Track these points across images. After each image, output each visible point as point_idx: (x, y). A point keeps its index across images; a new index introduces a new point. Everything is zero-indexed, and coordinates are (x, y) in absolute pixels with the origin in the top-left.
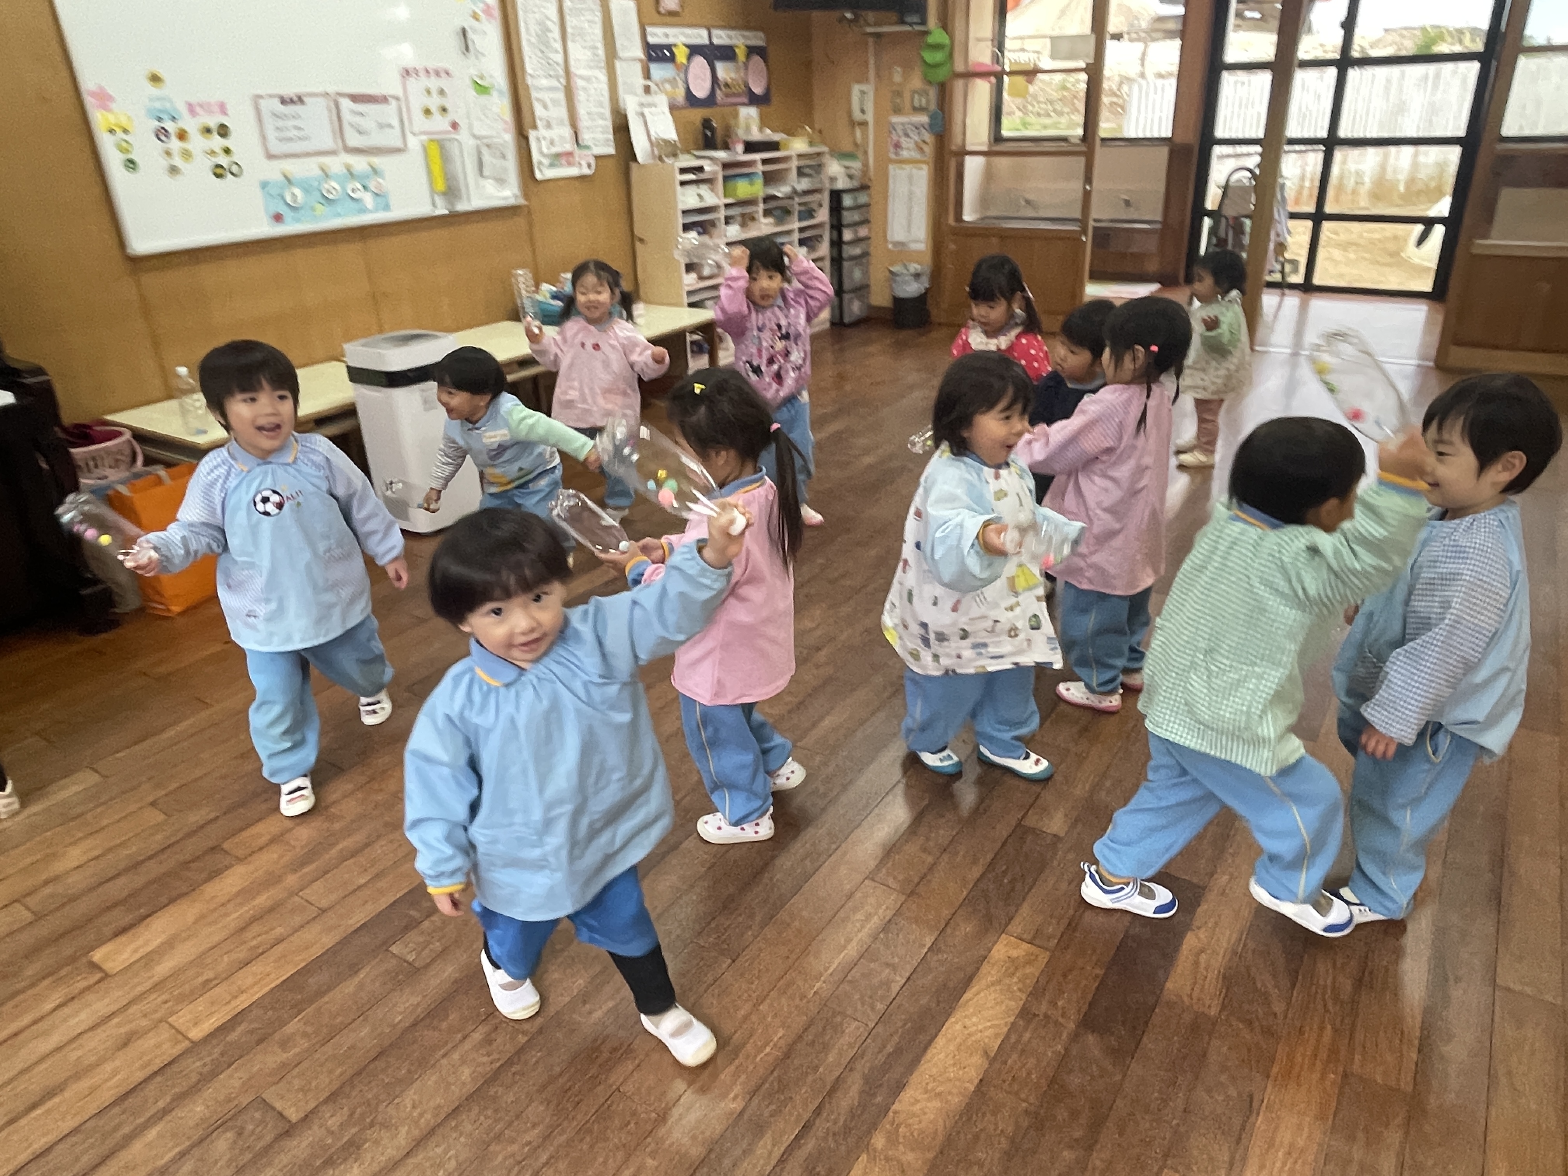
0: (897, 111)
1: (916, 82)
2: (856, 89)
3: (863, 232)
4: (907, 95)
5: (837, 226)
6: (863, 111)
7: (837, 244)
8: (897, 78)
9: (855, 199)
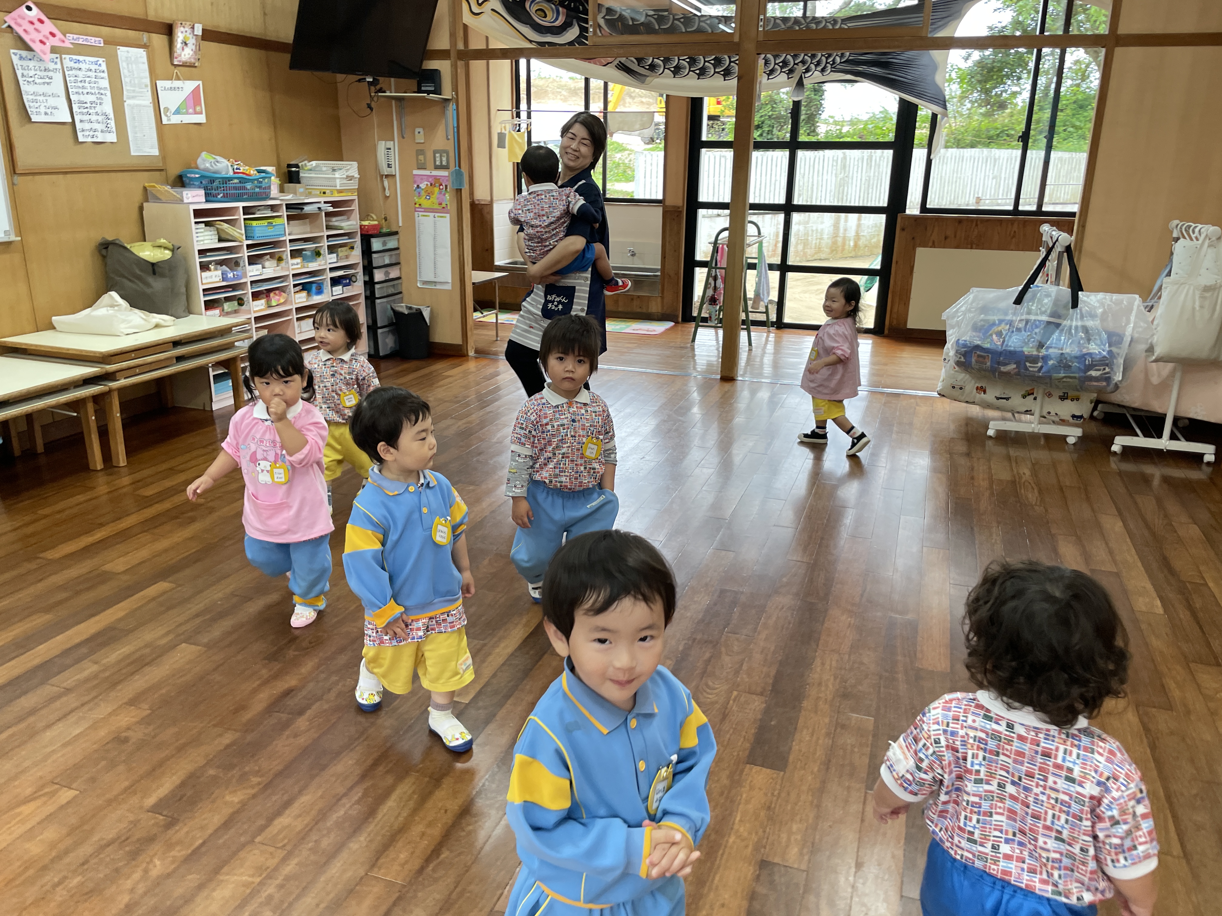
0: (421, 165)
1: (437, 143)
2: (382, 146)
3: (394, 273)
4: (429, 155)
5: (369, 269)
6: (389, 166)
7: (370, 284)
9: (384, 244)
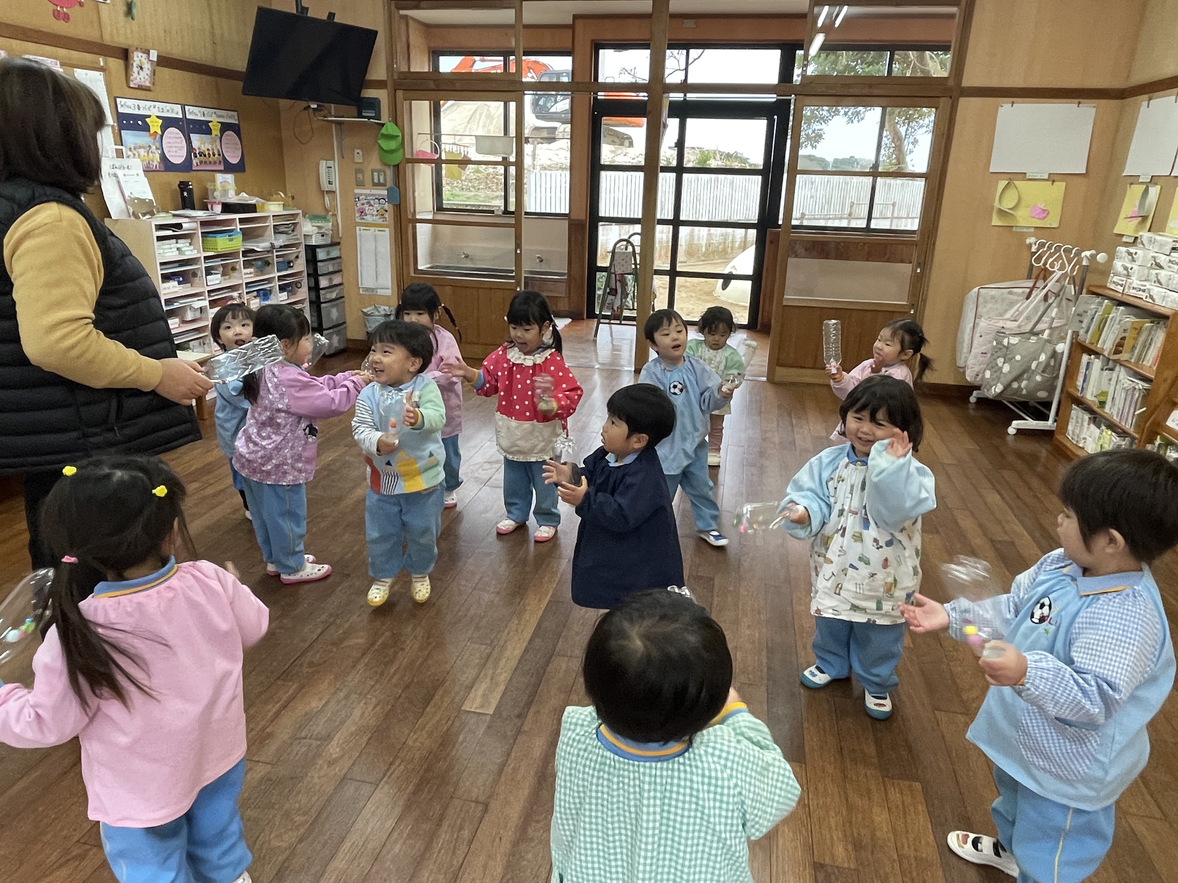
0: (360, 184)
1: (375, 163)
2: (323, 164)
3: (337, 280)
4: (368, 174)
5: (314, 275)
6: (330, 183)
7: (315, 289)
8: (358, 159)
9: (328, 253)
